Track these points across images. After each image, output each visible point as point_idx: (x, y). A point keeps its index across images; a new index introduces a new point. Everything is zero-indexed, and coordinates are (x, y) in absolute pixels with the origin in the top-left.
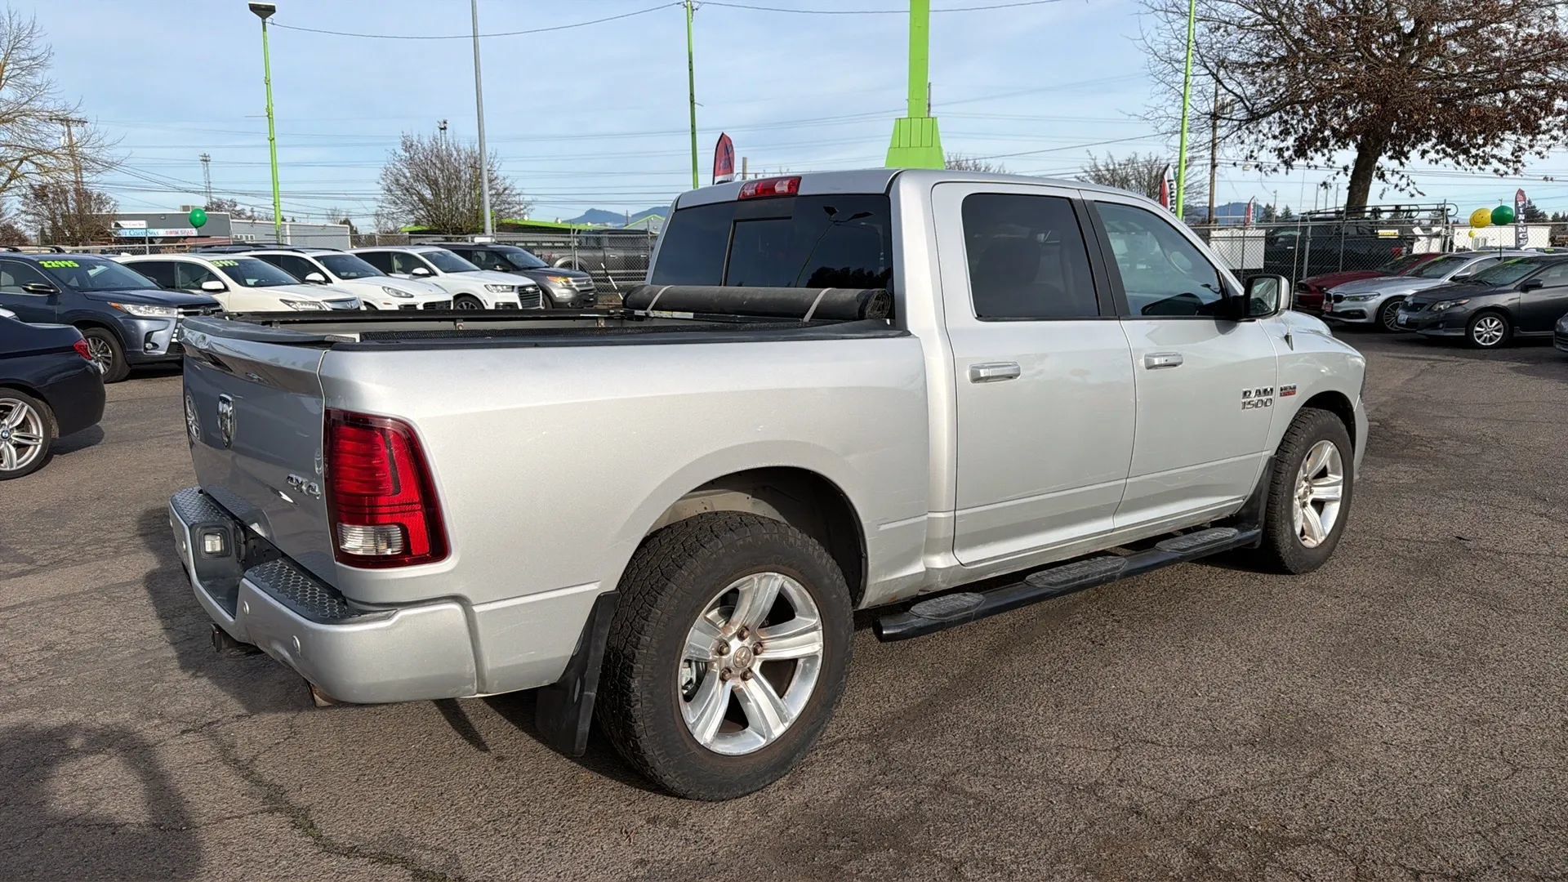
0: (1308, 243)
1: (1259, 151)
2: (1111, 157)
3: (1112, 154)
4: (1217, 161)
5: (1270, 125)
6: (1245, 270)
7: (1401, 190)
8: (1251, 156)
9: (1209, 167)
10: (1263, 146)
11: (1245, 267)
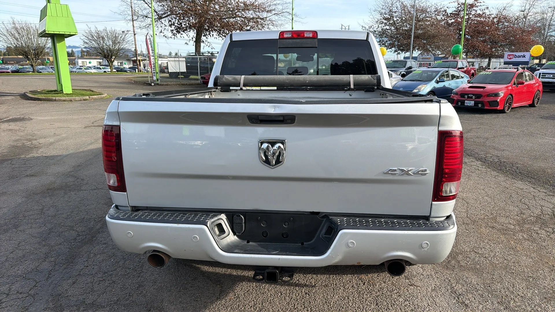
0: (199, 63)
1: (164, 30)
2: (96, 28)
3: (97, 27)
4: (135, 33)
5: (165, 21)
6: (181, 72)
7: (209, 47)
8: (161, 32)
9: (133, 34)
10: (165, 29)
11: (181, 71)
